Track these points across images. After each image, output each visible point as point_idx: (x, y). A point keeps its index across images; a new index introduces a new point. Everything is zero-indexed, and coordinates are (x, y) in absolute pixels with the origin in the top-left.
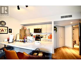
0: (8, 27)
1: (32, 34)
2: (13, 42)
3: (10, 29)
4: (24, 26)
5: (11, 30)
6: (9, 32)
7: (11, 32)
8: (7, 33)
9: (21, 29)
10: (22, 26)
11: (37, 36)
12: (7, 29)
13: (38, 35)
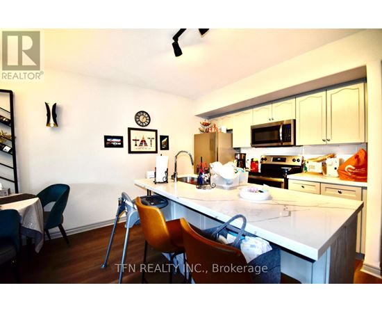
0: (156, 131)
1: (243, 151)
2: (167, 182)
3: (162, 138)
4: (207, 121)
5: (168, 140)
6: (161, 149)
7: (167, 148)
8: (156, 152)
9: (198, 132)
10: (203, 120)
11: (270, 162)
12: (154, 137)
13: (275, 159)
